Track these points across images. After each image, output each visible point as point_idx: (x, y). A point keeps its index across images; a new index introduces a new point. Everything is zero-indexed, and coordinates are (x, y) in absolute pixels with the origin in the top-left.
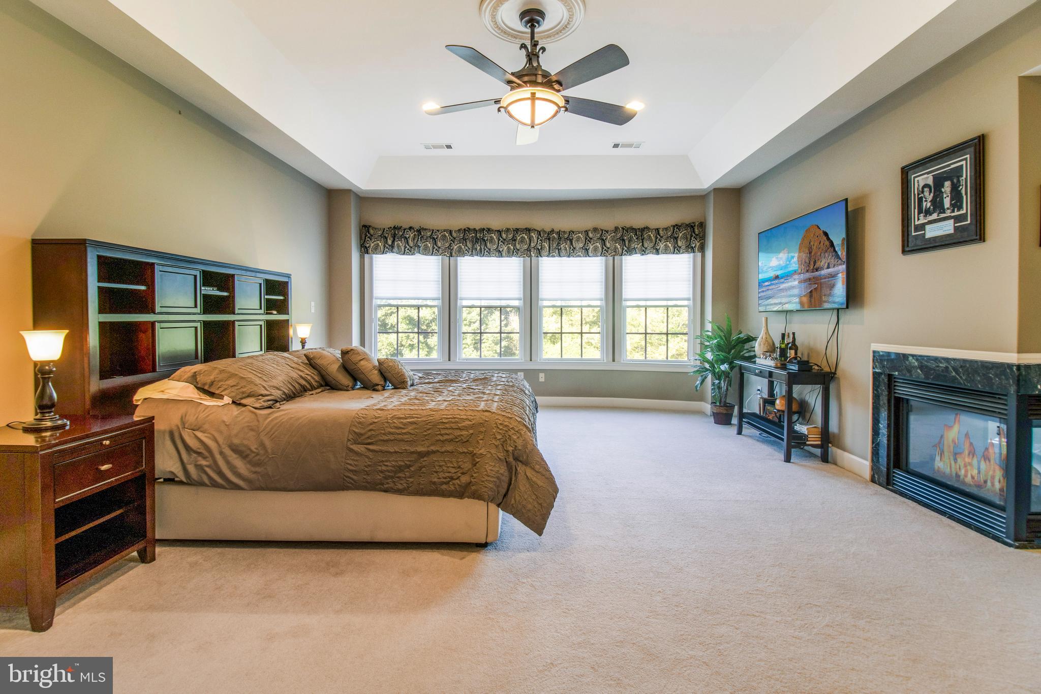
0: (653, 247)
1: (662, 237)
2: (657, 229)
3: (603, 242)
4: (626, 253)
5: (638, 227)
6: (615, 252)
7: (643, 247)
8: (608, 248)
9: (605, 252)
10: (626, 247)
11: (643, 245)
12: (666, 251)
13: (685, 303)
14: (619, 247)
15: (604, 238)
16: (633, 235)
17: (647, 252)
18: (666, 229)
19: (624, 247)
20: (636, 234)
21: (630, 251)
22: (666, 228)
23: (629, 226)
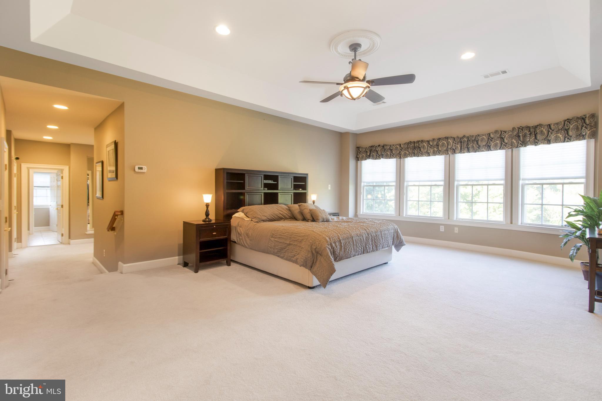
0: (545, 139)
1: (553, 130)
2: (549, 125)
3: (502, 139)
4: (520, 145)
5: (532, 126)
6: (511, 145)
7: (536, 139)
8: (507, 143)
9: (502, 146)
10: (520, 141)
11: (536, 138)
12: (557, 140)
14: (515, 141)
15: (503, 137)
16: (527, 132)
17: (539, 143)
18: (557, 124)
19: (519, 142)
20: (530, 131)
21: (524, 144)
22: (557, 123)
23: (523, 125)
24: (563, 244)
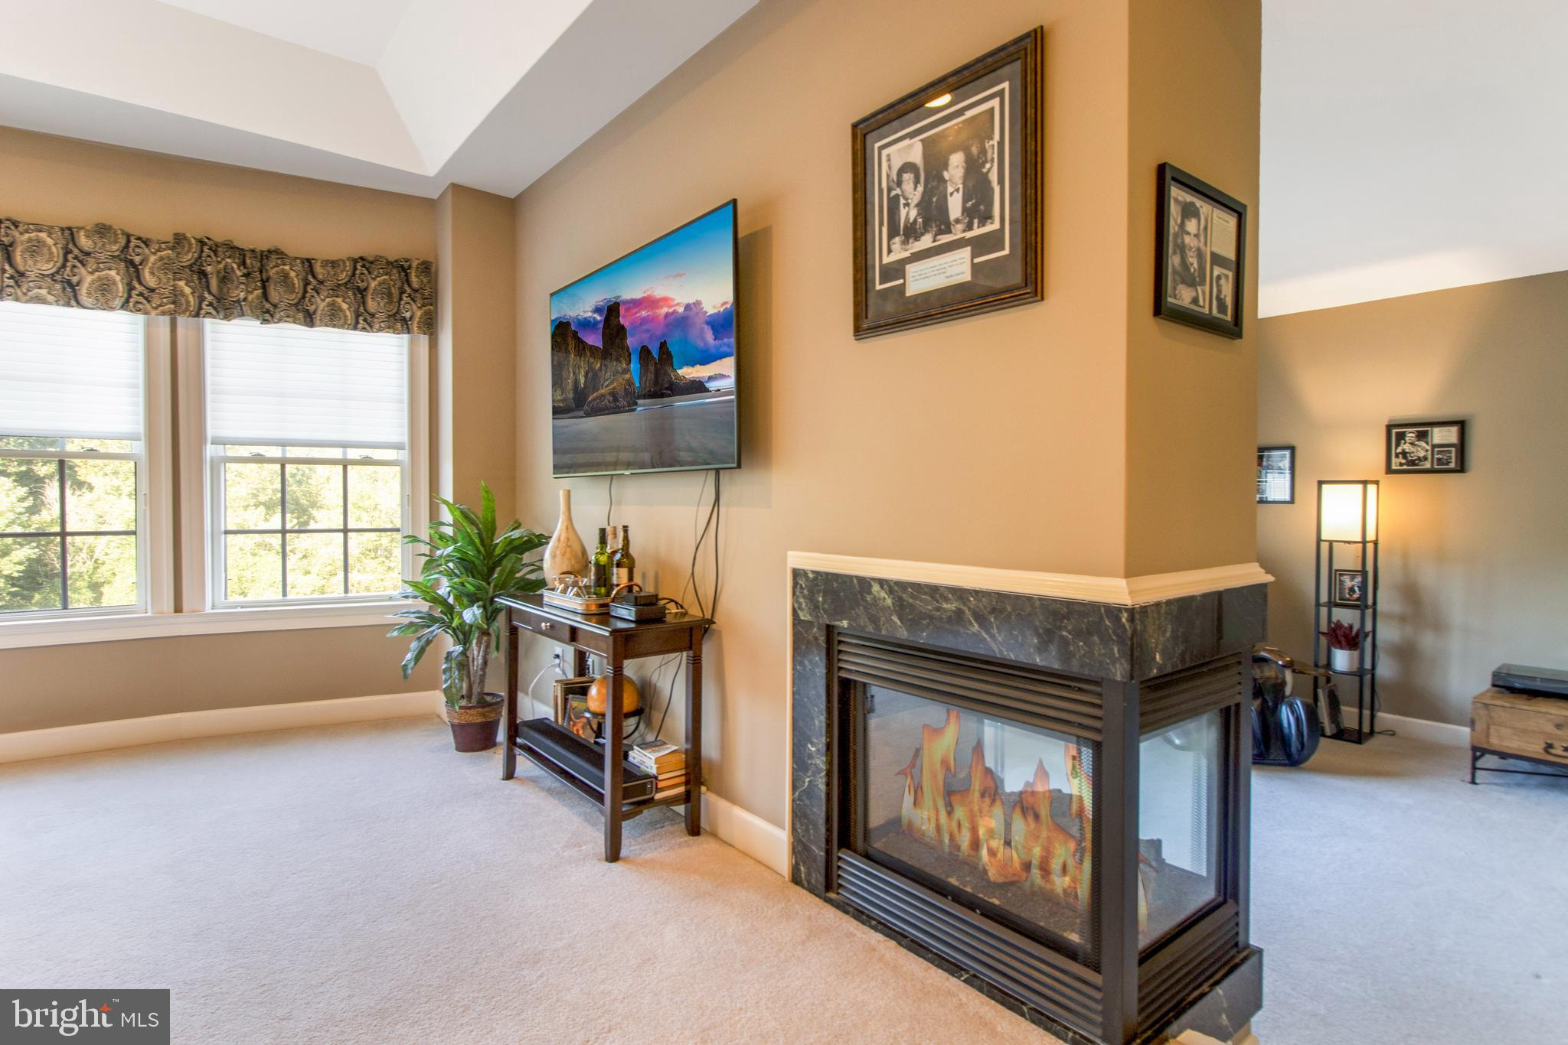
0: (296, 305)
1: (321, 282)
2: (309, 260)
3: (134, 270)
4: (210, 310)
5: (252, 247)
6: (174, 303)
7: (267, 300)
8: (152, 290)
9: (137, 297)
10: (210, 293)
11: (265, 295)
12: (334, 318)
13: (390, 455)
14: (187, 290)
15: (137, 259)
16: (235, 266)
17: (277, 316)
18: (334, 264)
19: (206, 295)
20: (244, 263)
21: (226, 308)
22: (333, 262)
23: (219, 237)
24: (409, 656)
